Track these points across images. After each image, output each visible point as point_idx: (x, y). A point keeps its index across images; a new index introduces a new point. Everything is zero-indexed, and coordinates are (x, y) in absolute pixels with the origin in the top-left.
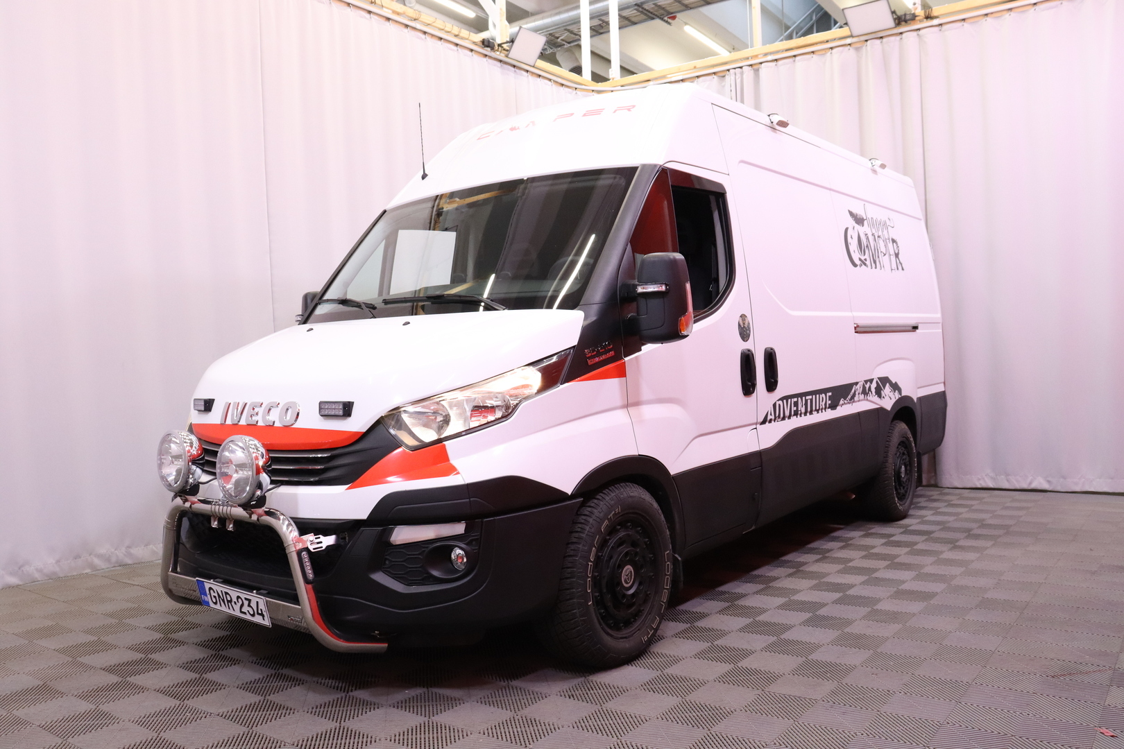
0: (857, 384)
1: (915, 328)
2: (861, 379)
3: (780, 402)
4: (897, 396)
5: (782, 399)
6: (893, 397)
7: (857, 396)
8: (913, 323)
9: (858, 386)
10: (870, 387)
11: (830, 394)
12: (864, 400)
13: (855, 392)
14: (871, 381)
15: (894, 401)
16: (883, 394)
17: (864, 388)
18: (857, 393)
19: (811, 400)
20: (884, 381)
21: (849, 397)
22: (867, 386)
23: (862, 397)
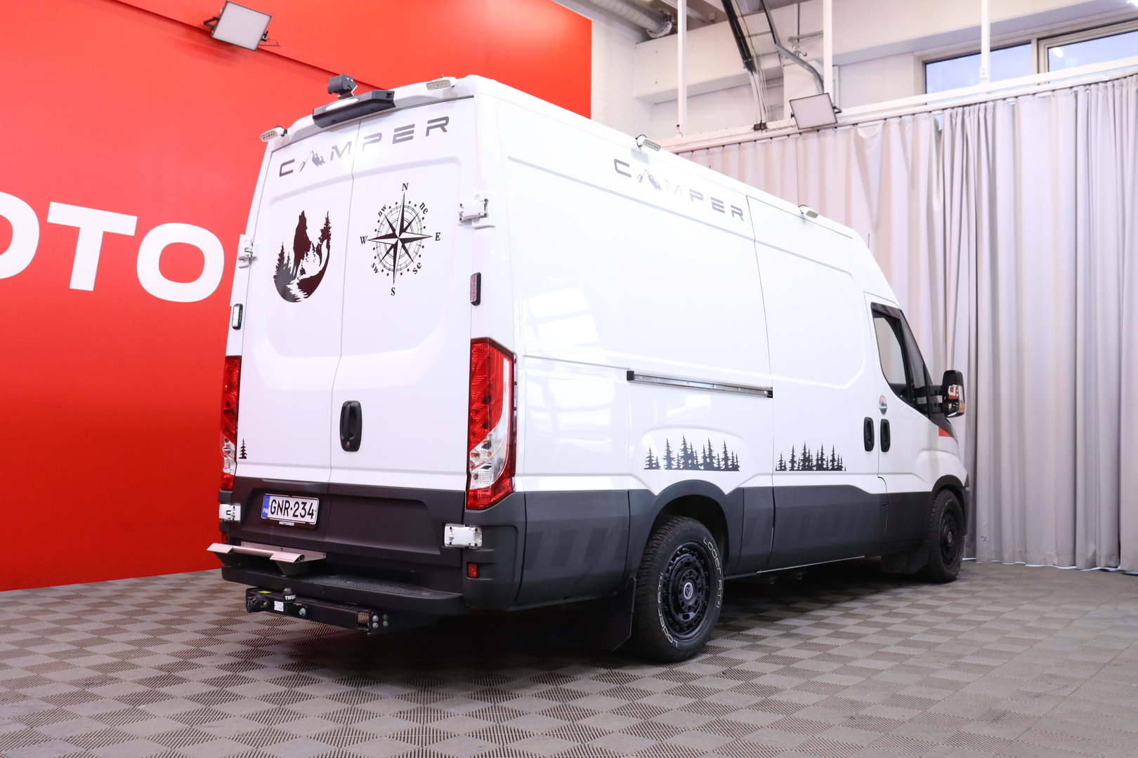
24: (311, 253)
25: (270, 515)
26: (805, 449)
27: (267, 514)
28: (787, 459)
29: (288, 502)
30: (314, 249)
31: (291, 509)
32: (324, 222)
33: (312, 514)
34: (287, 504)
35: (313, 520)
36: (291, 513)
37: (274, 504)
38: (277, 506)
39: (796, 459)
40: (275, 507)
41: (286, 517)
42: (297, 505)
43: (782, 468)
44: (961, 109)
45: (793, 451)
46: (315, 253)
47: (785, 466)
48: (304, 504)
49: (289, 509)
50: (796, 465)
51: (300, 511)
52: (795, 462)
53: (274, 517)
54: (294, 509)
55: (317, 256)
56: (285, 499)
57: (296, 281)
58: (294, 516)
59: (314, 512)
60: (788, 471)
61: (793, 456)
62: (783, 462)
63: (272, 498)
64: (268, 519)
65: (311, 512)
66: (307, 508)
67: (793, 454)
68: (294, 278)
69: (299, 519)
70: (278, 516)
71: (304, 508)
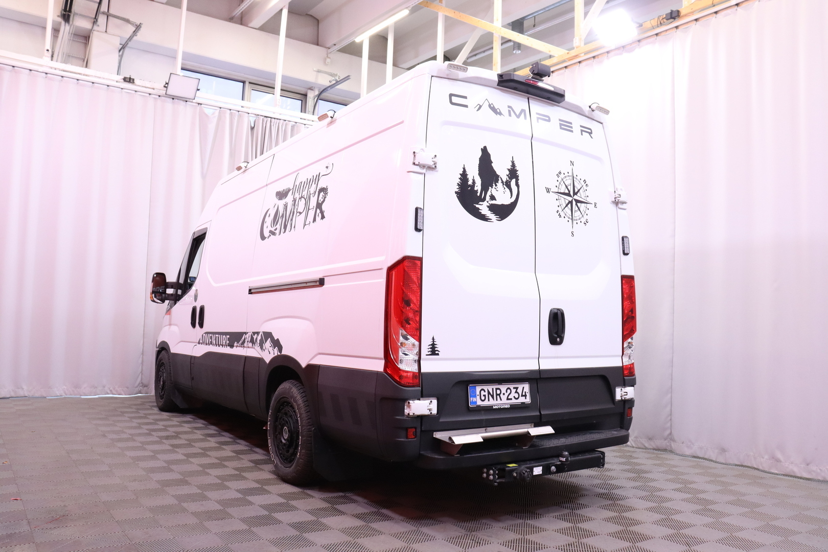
0: (246, 333)
1: (321, 282)
2: (250, 330)
3: (204, 335)
4: (276, 352)
5: (205, 333)
6: (272, 352)
7: (246, 342)
8: (317, 276)
9: (247, 335)
10: (257, 338)
11: (228, 336)
12: (252, 348)
13: (245, 339)
14: (258, 333)
15: (272, 356)
16: (264, 348)
17: (252, 338)
18: (246, 340)
19: (218, 337)
20: (268, 335)
21: (241, 342)
22: (255, 337)
23: (250, 345)
24: (500, 184)
25: (479, 403)
27: (476, 402)
29: (499, 389)
30: (502, 182)
31: (504, 394)
32: (511, 164)
33: (525, 396)
34: (498, 392)
35: (528, 400)
36: (504, 398)
37: (483, 393)
38: (486, 393)
40: (485, 396)
41: (499, 402)
42: (509, 391)
44: (270, 119)
46: (505, 186)
48: (517, 388)
49: (501, 395)
51: (513, 394)
53: (486, 403)
54: (506, 395)
55: (507, 189)
56: (495, 387)
57: (485, 204)
58: (508, 399)
59: (527, 394)
63: (478, 389)
64: (479, 406)
65: (524, 394)
66: (520, 391)
68: (484, 200)
69: (514, 401)
70: (491, 402)
71: (516, 392)
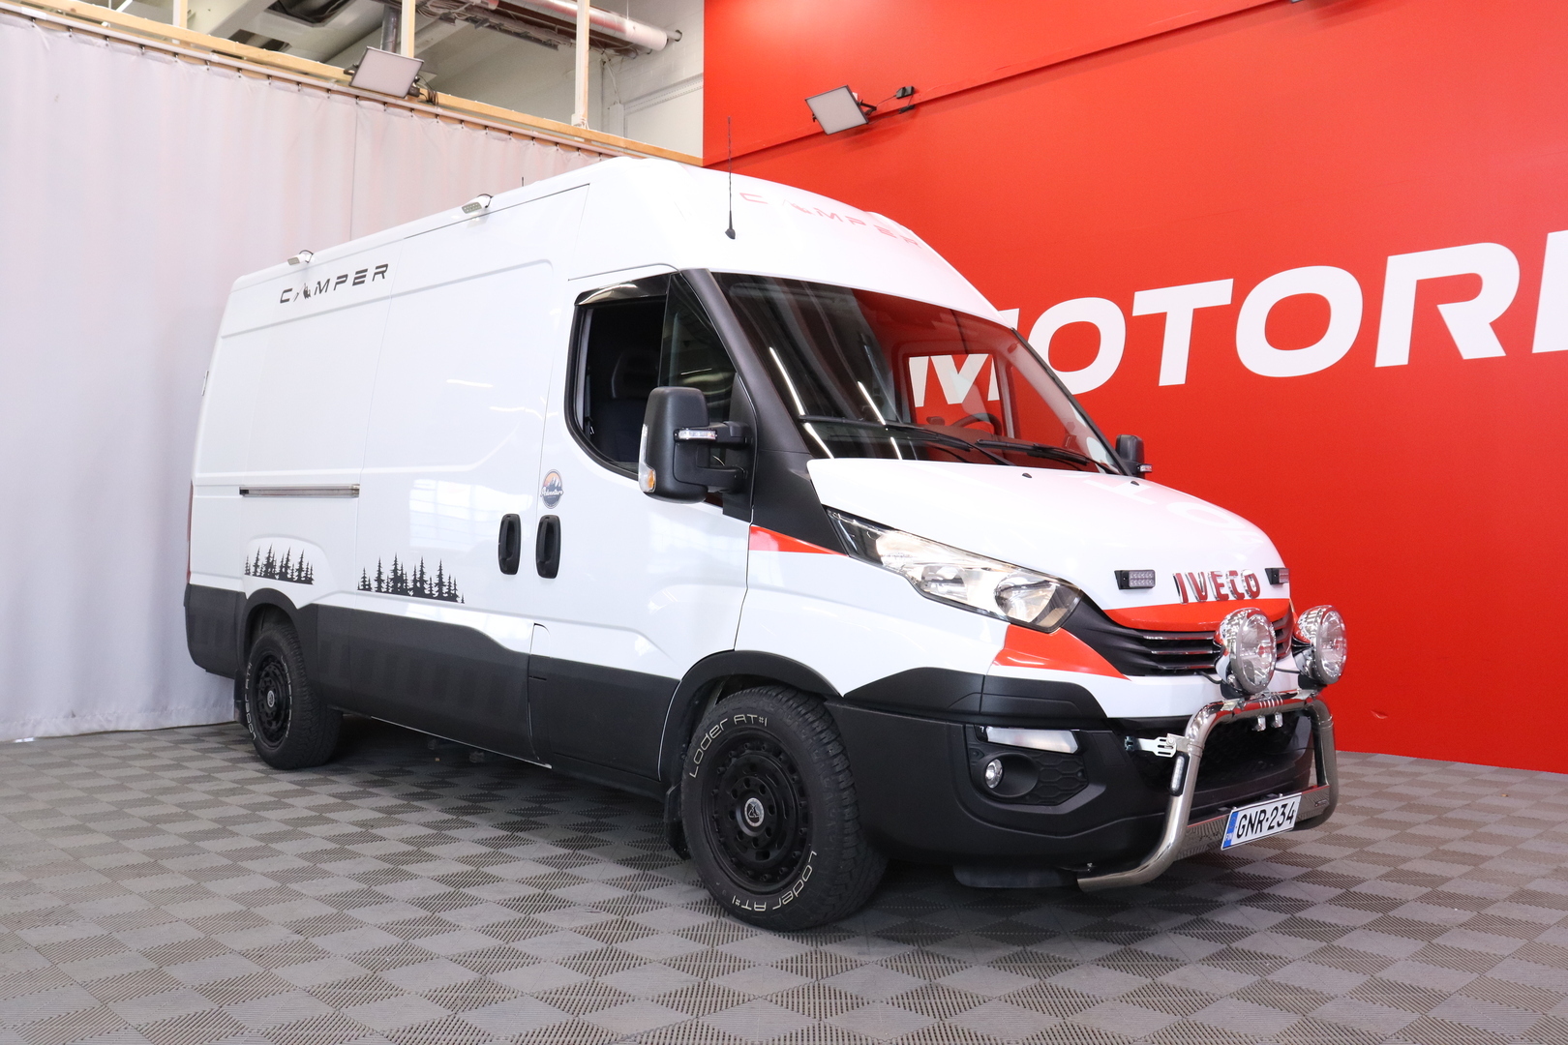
26: (396, 564)
28: (372, 576)
39: (384, 577)
43: (366, 587)
45: (380, 566)
47: (369, 585)
50: (384, 585)
52: (383, 581)
60: (373, 592)
61: (380, 573)
62: (367, 579)
67: (379, 571)
